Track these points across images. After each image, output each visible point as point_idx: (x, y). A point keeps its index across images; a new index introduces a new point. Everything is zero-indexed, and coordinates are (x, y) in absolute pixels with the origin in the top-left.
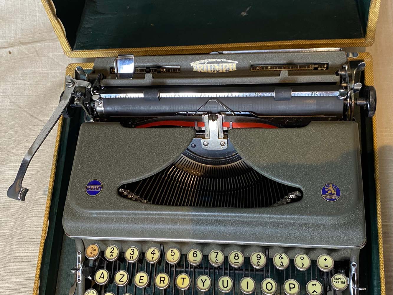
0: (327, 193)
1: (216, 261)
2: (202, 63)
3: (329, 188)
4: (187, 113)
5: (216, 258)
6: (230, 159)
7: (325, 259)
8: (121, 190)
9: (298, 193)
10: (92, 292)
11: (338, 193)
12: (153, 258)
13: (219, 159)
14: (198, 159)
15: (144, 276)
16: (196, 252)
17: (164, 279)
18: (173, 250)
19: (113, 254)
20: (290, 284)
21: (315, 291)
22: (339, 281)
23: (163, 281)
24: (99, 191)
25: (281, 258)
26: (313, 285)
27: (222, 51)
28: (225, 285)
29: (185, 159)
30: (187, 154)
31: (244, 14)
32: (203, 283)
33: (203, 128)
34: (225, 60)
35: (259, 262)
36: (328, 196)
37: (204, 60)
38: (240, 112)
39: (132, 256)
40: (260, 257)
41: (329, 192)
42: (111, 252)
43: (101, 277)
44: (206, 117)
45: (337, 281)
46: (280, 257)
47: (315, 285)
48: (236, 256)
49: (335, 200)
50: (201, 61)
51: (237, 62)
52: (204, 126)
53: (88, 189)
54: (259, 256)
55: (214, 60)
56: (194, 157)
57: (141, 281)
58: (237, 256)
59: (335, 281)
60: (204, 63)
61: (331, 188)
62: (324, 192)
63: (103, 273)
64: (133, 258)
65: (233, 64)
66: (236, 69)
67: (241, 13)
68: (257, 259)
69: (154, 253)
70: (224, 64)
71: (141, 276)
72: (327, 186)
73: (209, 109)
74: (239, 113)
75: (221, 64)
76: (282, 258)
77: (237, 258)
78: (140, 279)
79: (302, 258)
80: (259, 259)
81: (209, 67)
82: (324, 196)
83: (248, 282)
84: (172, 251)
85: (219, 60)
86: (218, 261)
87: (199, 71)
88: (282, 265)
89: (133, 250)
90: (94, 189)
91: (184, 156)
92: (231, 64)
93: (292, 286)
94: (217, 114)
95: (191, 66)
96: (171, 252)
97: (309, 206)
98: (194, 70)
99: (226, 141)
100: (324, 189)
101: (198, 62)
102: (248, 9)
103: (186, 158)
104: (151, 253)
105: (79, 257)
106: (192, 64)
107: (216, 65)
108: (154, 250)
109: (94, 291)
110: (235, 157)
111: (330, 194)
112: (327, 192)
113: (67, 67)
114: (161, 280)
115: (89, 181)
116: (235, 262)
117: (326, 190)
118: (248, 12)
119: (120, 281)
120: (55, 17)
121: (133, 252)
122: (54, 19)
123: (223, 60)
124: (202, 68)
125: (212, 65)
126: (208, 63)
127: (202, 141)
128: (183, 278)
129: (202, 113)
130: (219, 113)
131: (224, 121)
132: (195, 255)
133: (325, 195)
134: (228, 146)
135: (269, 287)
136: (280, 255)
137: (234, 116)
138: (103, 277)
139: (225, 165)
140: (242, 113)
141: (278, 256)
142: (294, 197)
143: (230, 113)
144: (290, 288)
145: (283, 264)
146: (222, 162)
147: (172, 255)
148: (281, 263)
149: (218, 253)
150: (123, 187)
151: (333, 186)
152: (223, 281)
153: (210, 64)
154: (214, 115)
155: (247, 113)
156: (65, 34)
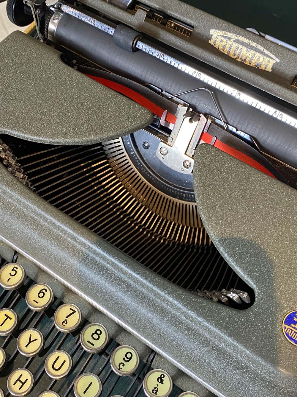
0: (294, 326)
1: (63, 322)
2: (226, 37)
4: (162, 91)
5: (67, 317)
6: (186, 193)
9: (246, 295)
13: (171, 185)
14: (142, 169)
16: (46, 291)
18: (17, 268)
25: (161, 380)
27: (266, 34)
28: (57, 366)
29: (125, 158)
30: (133, 153)
32: (30, 342)
33: (171, 126)
34: (262, 49)
35: (124, 365)
36: (292, 330)
37: (231, 34)
38: (237, 130)
40: (130, 359)
44: (182, 110)
46: (161, 378)
48: (96, 333)
50: (227, 33)
51: (278, 61)
52: (174, 123)
54: (129, 356)
55: (246, 41)
56: (139, 163)
58: (99, 335)
60: (230, 39)
62: (290, 320)
65: (271, 60)
66: (270, 70)
68: (124, 359)
70: (257, 54)
73: (194, 102)
74: (234, 130)
75: (252, 52)
76: (162, 382)
77: (96, 336)
80: (127, 359)
81: (234, 48)
82: (285, 328)
83: (91, 383)
84: (15, 269)
85: (254, 44)
86: (66, 323)
87: (216, 46)
88: (155, 392)
91: (126, 154)
92: (267, 59)
94: (201, 115)
95: (210, 34)
96: (13, 270)
97: (251, 327)
98: (211, 42)
99: (192, 161)
101: (221, 33)
103: (127, 157)
106: (212, 32)
107: (245, 49)
112: (296, 323)
116: (88, 341)
117: (295, 319)
123: (259, 46)
124: (224, 44)
125: (240, 46)
126: (236, 41)
127: (162, 144)
128: (8, 317)
129: (182, 102)
130: (206, 115)
131: (205, 131)
132: (41, 295)
133: (287, 327)
134: (192, 172)
136: (161, 375)
137: (225, 130)
139: (175, 198)
140: (239, 132)
141: (158, 374)
142: (234, 299)
143: (222, 123)
145: (157, 391)
146: (173, 191)
147: (10, 274)
148: (155, 388)
149: (74, 312)
152: (58, 357)
153: (237, 44)
154: (197, 114)
155: (247, 137)
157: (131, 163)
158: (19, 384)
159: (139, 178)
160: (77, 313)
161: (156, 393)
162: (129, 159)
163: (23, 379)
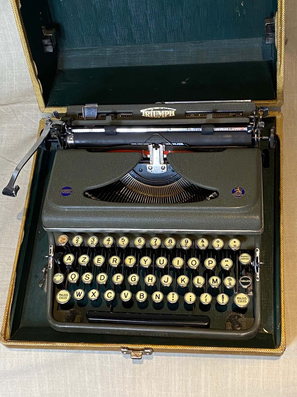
1: (155, 245)
2: (149, 111)
3: (237, 190)
4: (137, 144)
5: (155, 242)
6: (168, 181)
7: (235, 242)
8: (86, 193)
9: (215, 193)
10: (59, 275)
11: (243, 192)
12: (108, 243)
13: (160, 181)
14: (144, 181)
15: (101, 258)
16: (141, 239)
17: (116, 260)
18: (124, 238)
19: (78, 241)
20: (209, 261)
21: (227, 265)
22: (245, 258)
23: (115, 261)
24: (70, 194)
25: (203, 241)
26: (226, 261)
27: (165, 102)
28: (161, 263)
29: (134, 181)
30: (136, 177)
31: (184, 83)
32: (145, 262)
33: (149, 156)
34: (166, 108)
35: (187, 245)
37: (150, 108)
38: (176, 144)
39: (92, 242)
40: (188, 242)
41: (237, 192)
42: (77, 240)
43: (68, 259)
44: (151, 147)
45: (243, 258)
46: (202, 241)
47: (228, 261)
48: (170, 241)
49: (240, 197)
50: (148, 109)
51: (176, 110)
52: (149, 154)
53: (62, 192)
54: (187, 241)
55: (158, 108)
56: (141, 180)
57: (99, 261)
58: (171, 241)
59: (242, 258)
60: (151, 110)
61: (238, 189)
62: (234, 192)
63: (69, 257)
64: (94, 244)
65: (172, 111)
66: (174, 115)
67: (181, 82)
68: (185, 243)
69: (109, 241)
70: (166, 111)
71: (98, 259)
72: (235, 188)
73: (153, 142)
74: (175, 144)
75: (163, 111)
76: (203, 242)
77: (170, 242)
78: (98, 260)
79: (218, 242)
81: (154, 114)
83: (178, 261)
85: (162, 108)
86: (157, 244)
87: (146, 116)
89: (93, 239)
90: (67, 192)
91: (133, 179)
92: (171, 111)
93: (210, 262)
94: (159, 145)
95: (141, 112)
96: (122, 240)
98: (143, 115)
99: (165, 165)
100: (233, 190)
101: (146, 110)
102: (187, 79)
104: (107, 240)
105: (51, 249)
106: (141, 111)
107: (159, 112)
108: (109, 239)
109: (61, 275)
110: (172, 179)
111: (237, 193)
112: (235, 192)
113: (41, 121)
114: (113, 261)
115: (63, 187)
116: (169, 245)
117: (235, 191)
118: (187, 81)
119: (82, 262)
120: (36, 77)
121: (93, 240)
122: (36, 79)
123: (165, 108)
124: (149, 114)
125: (157, 111)
126: (154, 110)
127: (148, 165)
128: (130, 259)
129: (148, 144)
130: (161, 144)
131: (164, 150)
132: (140, 241)
133: (234, 194)
134: (167, 170)
135: (194, 263)
137: (172, 146)
138: (70, 259)
139: (165, 185)
140: (178, 144)
142: (212, 196)
143: (170, 144)
144: (209, 263)
145: (204, 245)
146: (162, 183)
147: (122, 241)
148: (202, 245)
149: (157, 239)
150: (87, 191)
151: (240, 188)
152: (160, 260)
153: (155, 111)
154: (157, 145)
155: (182, 144)
156: (42, 93)
157: (137, 181)
158: (150, 281)
159: (144, 186)
160: (158, 239)
161: (204, 246)
162: (136, 180)
163: (150, 278)
